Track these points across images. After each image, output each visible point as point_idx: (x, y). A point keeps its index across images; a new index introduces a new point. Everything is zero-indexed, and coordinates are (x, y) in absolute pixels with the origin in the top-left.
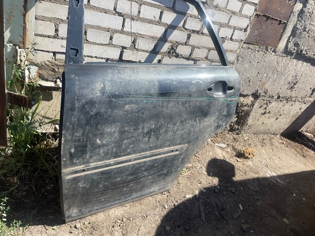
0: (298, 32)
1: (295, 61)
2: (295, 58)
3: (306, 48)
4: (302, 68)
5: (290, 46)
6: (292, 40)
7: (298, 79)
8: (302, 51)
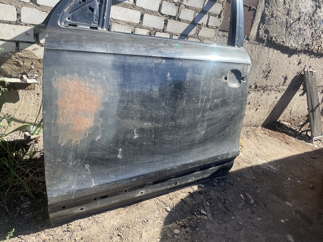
0: (267, 18)
1: (267, 48)
2: (267, 46)
3: (275, 35)
4: (273, 55)
5: (260, 33)
6: (263, 27)
7: (271, 67)
8: (272, 38)
